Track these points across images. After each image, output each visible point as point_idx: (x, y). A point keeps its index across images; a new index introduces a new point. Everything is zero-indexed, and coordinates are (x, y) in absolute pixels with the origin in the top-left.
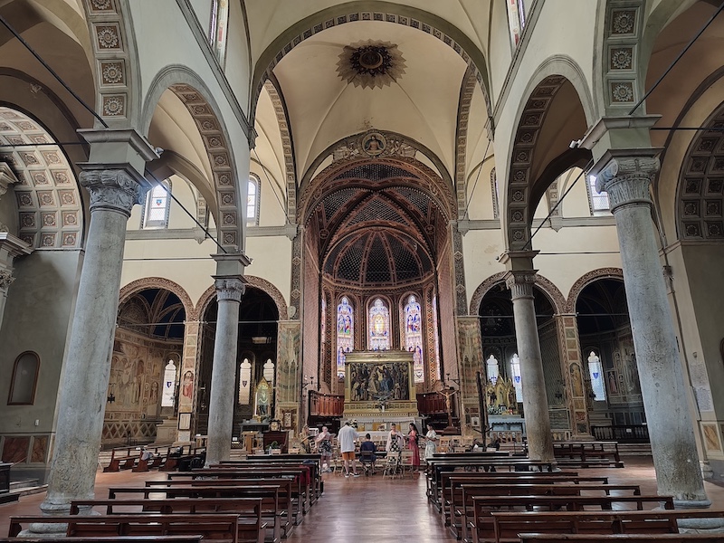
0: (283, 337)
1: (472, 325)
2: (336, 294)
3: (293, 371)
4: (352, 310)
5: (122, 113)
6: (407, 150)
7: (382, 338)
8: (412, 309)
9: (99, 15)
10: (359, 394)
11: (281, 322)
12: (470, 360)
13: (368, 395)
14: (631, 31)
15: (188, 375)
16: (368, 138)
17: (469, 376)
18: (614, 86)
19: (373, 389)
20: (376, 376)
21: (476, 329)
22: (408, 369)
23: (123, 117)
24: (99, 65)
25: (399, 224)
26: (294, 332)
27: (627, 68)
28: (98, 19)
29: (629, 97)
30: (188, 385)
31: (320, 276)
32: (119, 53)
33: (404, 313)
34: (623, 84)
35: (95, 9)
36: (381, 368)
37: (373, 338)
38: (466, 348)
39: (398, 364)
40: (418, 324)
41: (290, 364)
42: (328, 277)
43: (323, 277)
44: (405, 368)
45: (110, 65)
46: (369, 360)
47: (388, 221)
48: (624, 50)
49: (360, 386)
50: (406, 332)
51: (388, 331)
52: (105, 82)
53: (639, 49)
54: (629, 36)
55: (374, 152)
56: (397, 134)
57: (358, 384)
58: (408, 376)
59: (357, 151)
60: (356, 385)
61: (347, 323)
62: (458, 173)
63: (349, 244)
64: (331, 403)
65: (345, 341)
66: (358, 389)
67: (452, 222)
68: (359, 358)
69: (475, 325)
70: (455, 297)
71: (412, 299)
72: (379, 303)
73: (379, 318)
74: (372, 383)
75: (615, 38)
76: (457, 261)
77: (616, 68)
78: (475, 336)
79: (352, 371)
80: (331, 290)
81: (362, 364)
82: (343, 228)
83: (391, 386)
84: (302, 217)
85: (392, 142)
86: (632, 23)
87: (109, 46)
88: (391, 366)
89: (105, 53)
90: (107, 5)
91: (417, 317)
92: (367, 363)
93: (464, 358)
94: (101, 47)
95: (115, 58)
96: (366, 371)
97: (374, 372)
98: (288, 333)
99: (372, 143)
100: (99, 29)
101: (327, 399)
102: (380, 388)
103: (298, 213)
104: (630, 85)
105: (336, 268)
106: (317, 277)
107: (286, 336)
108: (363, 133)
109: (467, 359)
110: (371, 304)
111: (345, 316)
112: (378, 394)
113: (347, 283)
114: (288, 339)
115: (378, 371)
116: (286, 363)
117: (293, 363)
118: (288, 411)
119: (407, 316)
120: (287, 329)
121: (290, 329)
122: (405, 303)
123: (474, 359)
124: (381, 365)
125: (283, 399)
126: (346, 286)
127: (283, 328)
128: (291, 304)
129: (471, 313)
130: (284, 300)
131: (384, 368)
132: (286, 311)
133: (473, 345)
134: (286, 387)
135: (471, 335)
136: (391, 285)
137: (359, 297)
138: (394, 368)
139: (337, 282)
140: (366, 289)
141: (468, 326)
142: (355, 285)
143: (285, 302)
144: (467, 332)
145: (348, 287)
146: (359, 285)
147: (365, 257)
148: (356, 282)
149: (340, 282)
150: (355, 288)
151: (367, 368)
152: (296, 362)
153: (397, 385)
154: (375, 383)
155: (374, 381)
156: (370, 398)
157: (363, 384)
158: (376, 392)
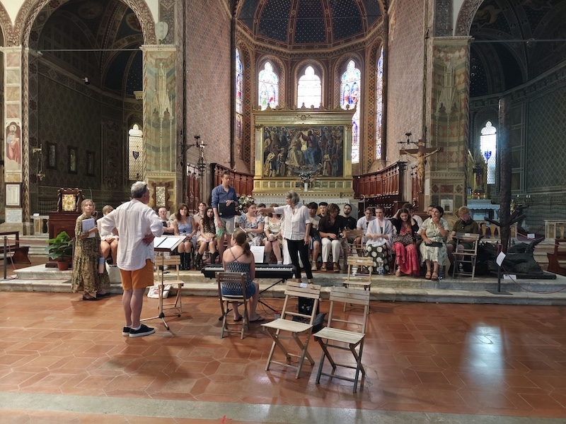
0: (151, 72)
1: (457, 54)
3: (166, 126)
4: (277, 79)
8: (351, 77)
10: (274, 168)
11: (146, 48)
12: (448, 110)
13: (287, 170)
15: (12, 128)
17: (444, 135)
19: (293, 161)
20: (299, 146)
21: (463, 59)
22: (343, 135)
26: (166, 65)
30: (13, 143)
33: (340, 82)
36: (306, 134)
38: (444, 91)
39: (330, 128)
41: (162, 115)
42: (244, 29)
43: (238, 27)
44: (339, 134)
46: (288, 124)
49: (276, 158)
57: (273, 156)
58: (342, 144)
60: (271, 156)
66: (273, 162)
68: (274, 120)
69: (463, 52)
72: (310, 70)
74: (292, 153)
78: (460, 71)
79: (265, 138)
80: (251, 50)
81: (279, 128)
83: (318, 159)
88: (320, 131)
92: (287, 128)
93: (438, 107)
96: (284, 138)
97: (295, 140)
98: (157, 66)
102: (303, 161)
106: (228, 22)
107: (154, 70)
109: (442, 109)
110: (301, 72)
111: (268, 86)
112: (299, 168)
113: (271, 43)
114: (157, 76)
115: (301, 138)
116: (156, 113)
117: (167, 113)
118: (160, 185)
119: (343, 86)
120: (156, 59)
121: (161, 60)
122: (342, 69)
123: (454, 108)
124: (306, 129)
125: (153, 167)
126: (269, 46)
127: (150, 59)
128: (162, 18)
129: (458, 32)
130: (149, 12)
131: (310, 134)
132: (153, 30)
133: (455, 87)
134: (157, 150)
135: (454, 70)
136: (325, 47)
137: (286, 62)
138: (323, 133)
139: (258, 40)
140: (295, 52)
141: (450, 55)
142: (281, 46)
143: (150, 16)
144: (448, 64)
145: (273, 47)
146: (286, 47)
147: (294, 8)
148: (282, 43)
149: (262, 40)
150: (281, 49)
151: (285, 133)
152: (170, 111)
153: (326, 156)
154: (296, 154)
155: (295, 151)
156: (289, 173)
157: (280, 155)
158: (297, 165)
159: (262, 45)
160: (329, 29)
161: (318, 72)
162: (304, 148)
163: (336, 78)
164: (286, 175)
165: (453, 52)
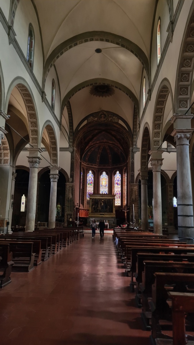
1: (136, 187)
2: (87, 169)
3: (71, 201)
4: (93, 176)
5: (36, 143)
6: (116, 119)
7: (105, 187)
8: (118, 176)
9: (31, 120)
10: (94, 210)
11: (67, 183)
12: (134, 199)
14: (160, 129)
16: (101, 113)
18: (155, 142)
19: (99, 208)
20: (101, 204)
21: (137, 188)
22: (113, 201)
23: (36, 144)
24: (31, 131)
25: (113, 142)
26: (71, 187)
27: (158, 137)
28: (31, 121)
29: (158, 145)
31: (81, 163)
32: (36, 128)
33: (114, 178)
34: (158, 141)
35: (31, 119)
36: (103, 201)
37: (101, 187)
39: (109, 199)
40: (120, 182)
41: (70, 198)
42: (84, 163)
43: (82, 163)
45: (33, 131)
46: (98, 198)
47: (109, 141)
48: (158, 133)
49: (95, 207)
50: (115, 186)
51: (107, 185)
52: (32, 135)
53: (162, 133)
54: (159, 130)
55: (103, 119)
56: (112, 113)
59: (96, 119)
60: (93, 206)
61: (91, 181)
62: (134, 130)
63: (93, 149)
64: (84, 212)
65: (90, 189)
66: (94, 208)
67: (131, 148)
68: (95, 197)
69: (137, 187)
70: (131, 177)
71: (118, 172)
72: (104, 173)
73: (104, 179)
74: (99, 206)
75: (156, 130)
76: (132, 163)
77: (156, 137)
78: (137, 191)
79: (92, 201)
80: (85, 168)
81: (96, 199)
82: (91, 143)
83: (106, 207)
84: (75, 144)
85: (110, 115)
86: (160, 127)
87: (33, 127)
89: (32, 128)
90: (34, 118)
91: (119, 180)
92: (98, 199)
93: (132, 198)
94: (31, 127)
95: (35, 129)
96: (97, 202)
97: (100, 202)
98: (69, 187)
99: (102, 116)
100: (31, 123)
101: (82, 211)
102: (102, 207)
103: (73, 143)
104: (159, 142)
105: (87, 159)
106: (79, 163)
107: (68, 188)
108: (99, 112)
109: (133, 199)
110: (101, 174)
111: (90, 178)
112: (101, 210)
113: (91, 165)
114: (69, 190)
115: (102, 202)
116: (69, 198)
117: (71, 198)
118: (69, 215)
119: (115, 179)
120: (69, 186)
121: (70, 186)
122: (115, 174)
123: (135, 199)
124: (103, 199)
125: (67, 211)
126: (91, 166)
127: (68, 186)
128: (71, 177)
129: (136, 182)
130: (68, 175)
131: (104, 200)
132: (69, 179)
133: (135, 194)
134: (68, 207)
135: (135, 191)
136: (109, 166)
137: (96, 171)
138: (107, 201)
139: (87, 164)
140: (99, 167)
141: (134, 187)
142: (95, 166)
143: (68, 176)
144: (134, 189)
145: (92, 166)
146: (96, 166)
147: (99, 154)
148: (95, 164)
149: (89, 164)
150: (95, 167)
151: (98, 200)
152: (72, 198)
153: (108, 207)
154: (100, 206)
155: (100, 205)
156: (98, 211)
157: (96, 206)
158: (101, 209)
159: (89, 166)
160: (110, 161)
161: (107, 174)
162: (102, 204)
163: (113, 176)
164: (97, 212)
165: (135, 187)
